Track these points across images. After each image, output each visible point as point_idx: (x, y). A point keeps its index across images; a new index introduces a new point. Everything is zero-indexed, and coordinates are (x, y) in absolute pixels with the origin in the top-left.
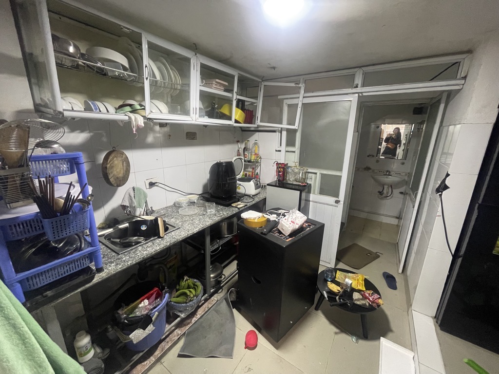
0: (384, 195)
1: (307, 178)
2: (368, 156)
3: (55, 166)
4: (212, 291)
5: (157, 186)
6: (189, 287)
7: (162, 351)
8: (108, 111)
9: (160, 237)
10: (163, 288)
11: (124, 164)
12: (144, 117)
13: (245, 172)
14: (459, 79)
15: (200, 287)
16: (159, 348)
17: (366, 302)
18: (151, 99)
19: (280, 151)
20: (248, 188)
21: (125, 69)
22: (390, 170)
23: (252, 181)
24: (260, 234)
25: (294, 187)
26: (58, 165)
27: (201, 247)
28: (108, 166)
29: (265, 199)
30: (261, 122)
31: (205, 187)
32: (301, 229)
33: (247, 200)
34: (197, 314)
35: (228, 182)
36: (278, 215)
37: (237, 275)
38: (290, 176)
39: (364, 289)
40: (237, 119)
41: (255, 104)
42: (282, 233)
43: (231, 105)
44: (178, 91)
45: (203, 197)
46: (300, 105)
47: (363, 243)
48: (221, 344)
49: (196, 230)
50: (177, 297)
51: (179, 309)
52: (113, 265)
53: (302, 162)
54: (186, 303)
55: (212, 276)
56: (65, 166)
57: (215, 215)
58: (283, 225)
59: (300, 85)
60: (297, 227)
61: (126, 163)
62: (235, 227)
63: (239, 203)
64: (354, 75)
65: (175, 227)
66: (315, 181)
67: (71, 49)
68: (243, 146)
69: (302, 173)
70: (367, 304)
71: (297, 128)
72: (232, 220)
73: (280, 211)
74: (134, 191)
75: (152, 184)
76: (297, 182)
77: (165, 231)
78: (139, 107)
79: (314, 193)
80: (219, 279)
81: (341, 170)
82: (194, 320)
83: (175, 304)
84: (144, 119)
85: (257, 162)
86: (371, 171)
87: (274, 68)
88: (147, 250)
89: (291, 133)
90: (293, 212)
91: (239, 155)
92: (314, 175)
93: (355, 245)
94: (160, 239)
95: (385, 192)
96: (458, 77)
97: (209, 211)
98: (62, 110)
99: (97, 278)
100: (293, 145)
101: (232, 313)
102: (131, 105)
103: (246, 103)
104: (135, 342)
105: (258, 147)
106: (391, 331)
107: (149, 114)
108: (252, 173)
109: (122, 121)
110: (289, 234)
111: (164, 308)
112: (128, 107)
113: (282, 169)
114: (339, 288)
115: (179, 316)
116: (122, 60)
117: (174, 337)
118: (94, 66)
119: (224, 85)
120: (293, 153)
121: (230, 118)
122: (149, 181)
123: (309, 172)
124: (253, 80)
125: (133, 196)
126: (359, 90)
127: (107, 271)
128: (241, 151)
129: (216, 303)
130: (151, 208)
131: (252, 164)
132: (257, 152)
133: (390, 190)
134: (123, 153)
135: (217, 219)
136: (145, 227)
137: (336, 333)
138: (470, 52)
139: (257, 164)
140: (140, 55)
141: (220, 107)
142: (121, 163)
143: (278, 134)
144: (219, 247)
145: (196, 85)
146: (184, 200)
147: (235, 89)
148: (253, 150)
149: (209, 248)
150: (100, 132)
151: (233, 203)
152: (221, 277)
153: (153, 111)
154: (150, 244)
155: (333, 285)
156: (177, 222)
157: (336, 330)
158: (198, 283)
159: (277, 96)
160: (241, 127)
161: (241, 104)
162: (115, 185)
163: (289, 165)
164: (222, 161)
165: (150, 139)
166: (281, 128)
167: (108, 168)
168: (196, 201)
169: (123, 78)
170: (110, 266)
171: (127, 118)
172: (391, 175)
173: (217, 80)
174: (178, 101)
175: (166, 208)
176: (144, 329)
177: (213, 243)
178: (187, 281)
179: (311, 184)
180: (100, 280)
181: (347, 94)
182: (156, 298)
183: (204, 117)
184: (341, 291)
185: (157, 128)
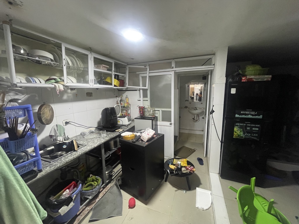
0: (195, 120)
1: (155, 113)
2: (186, 101)
3: (16, 112)
4: (107, 181)
5: (70, 124)
6: (93, 181)
7: (79, 221)
8: (41, 82)
9: (75, 151)
10: (78, 182)
11: (51, 112)
12: (63, 85)
13: (122, 113)
14: (212, 65)
15: (100, 180)
16: (76, 220)
17: (188, 171)
18: (67, 76)
19: (140, 100)
20: (124, 121)
21: (52, 60)
22: (197, 107)
23: (126, 117)
24: (132, 142)
25: (149, 118)
26: (18, 112)
27: (99, 156)
28: (42, 113)
29: (134, 127)
30: (128, 86)
31: (99, 123)
32: (152, 138)
33: (124, 127)
34: (99, 196)
35: (113, 118)
36: (141, 133)
37: (122, 172)
38: (147, 113)
39: (187, 165)
40: (115, 84)
41: (125, 77)
42: (143, 141)
43: (111, 77)
44: (82, 71)
45: (99, 128)
46: (148, 77)
47: (187, 145)
48: (115, 209)
49: (96, 145)
50: (87, 187)
51: (88, 194)
52: (48, 168)
53: (152, 105)
54: (92, 189)
55: (106, 173)
56: (21, 112)
57: (106, 137)
58: (143, 136)
59: (147, 67)
60: (150, 136)
61: (51, 111)
62: (118, 143)
63: (120, 129)
64: (171, 63)
65: (83, 145)
66: (159, 114)
67: (22, 51)
68: (120, 99)
69: (152, 111)
70: (188, 172)
71: (147, 88)
72: (116, 139)
73: (142, 131)
74: (57, 127)
75: (67, 123)
76: (150, 116)
77: (78, 148)
78: (59, 80)
79: (159, 121)
80: (111, 174)
81: (170, 108)
82: (97, 200)
83: (85, 191)
84: (63, 86)
85: (128, 107)
86: (188, 108)
87: (133, 59)
88: (68, 158)
89: (145, 91)
90: (148, 130)
91: (117, 104)
92: (158, 111)
93: (184, 147)
94: (75, 152)
95: (195, 118)
96: (212, 64)
97: (103, 135)
98: (16, 83)
99: (39, 176)
100: (147, 97)
101: (120, 192)
102: (54, 79)
103: (120, 76)
104: (62, 215)
105: (128, 99)
106: (201, 184)
107: (66, 83)
108: (126, 113)
109: (50, 88)
110: (146, 141)
111: (79, 193)
112: (53, 80)
113: (142, 110)
114: (175, 167)
115: (88, 199)
116: (50, 56)
117: (86, 212)
118: (34, 60)
119: (107, 68)
120: (147, 101)
121: (111, 84)
122: (65, 121)
123: (155, 110)
124: (122, 65)
125: (56, 130)
126: (174, 69)
127: (45, 171)
128: (119, 102)
129: (110, 189)
130: (67, 136)
131: (126, 108)
132: (128, 101)
133: (198, 117)
134: (50, 106)
135: (107, 139)
136: (66, 146)
137: (176, 191)
138: (214, 54)
139: (128, 108)
140: (61, 54)
141: (105, 78)
142: (49, 111)
143: (138, 92)
144: (110, 155)
145: (91, 68)
146: (87, 131)
147: (113, 69)
148: (126, 101)
149: (104, 156)
150: (34, 94)
151: (116, 130)
152: (112, 173)
153: (68, 82)
154: (69, 155)
155: (172, 166)
156: (84, 143)
157: (176, 189)
158: (99, 178)
159: (136, 72)
160: (118, 89)
161: (117, 77)
162: (46, 124)
163: (145, 107)
164: (108, 107)
165: (65, 97)
166: (140, 89)
167: (41, 114)
168: (94, 131)
169: (50, 65)
170: (46, 169)
171: (53, 86)
172: (197, 110)
173: (103, 65)
174: (82, 76)
175: (76, 136)
176: (68, 206)
177: (106, 153)
178: (92, 177)
179: (157, 117)
180: (41, 176)
181: (169, 71)
182: (74, 188)
183: (97, 84)
184: (176, 168)
185: (69, 91)
